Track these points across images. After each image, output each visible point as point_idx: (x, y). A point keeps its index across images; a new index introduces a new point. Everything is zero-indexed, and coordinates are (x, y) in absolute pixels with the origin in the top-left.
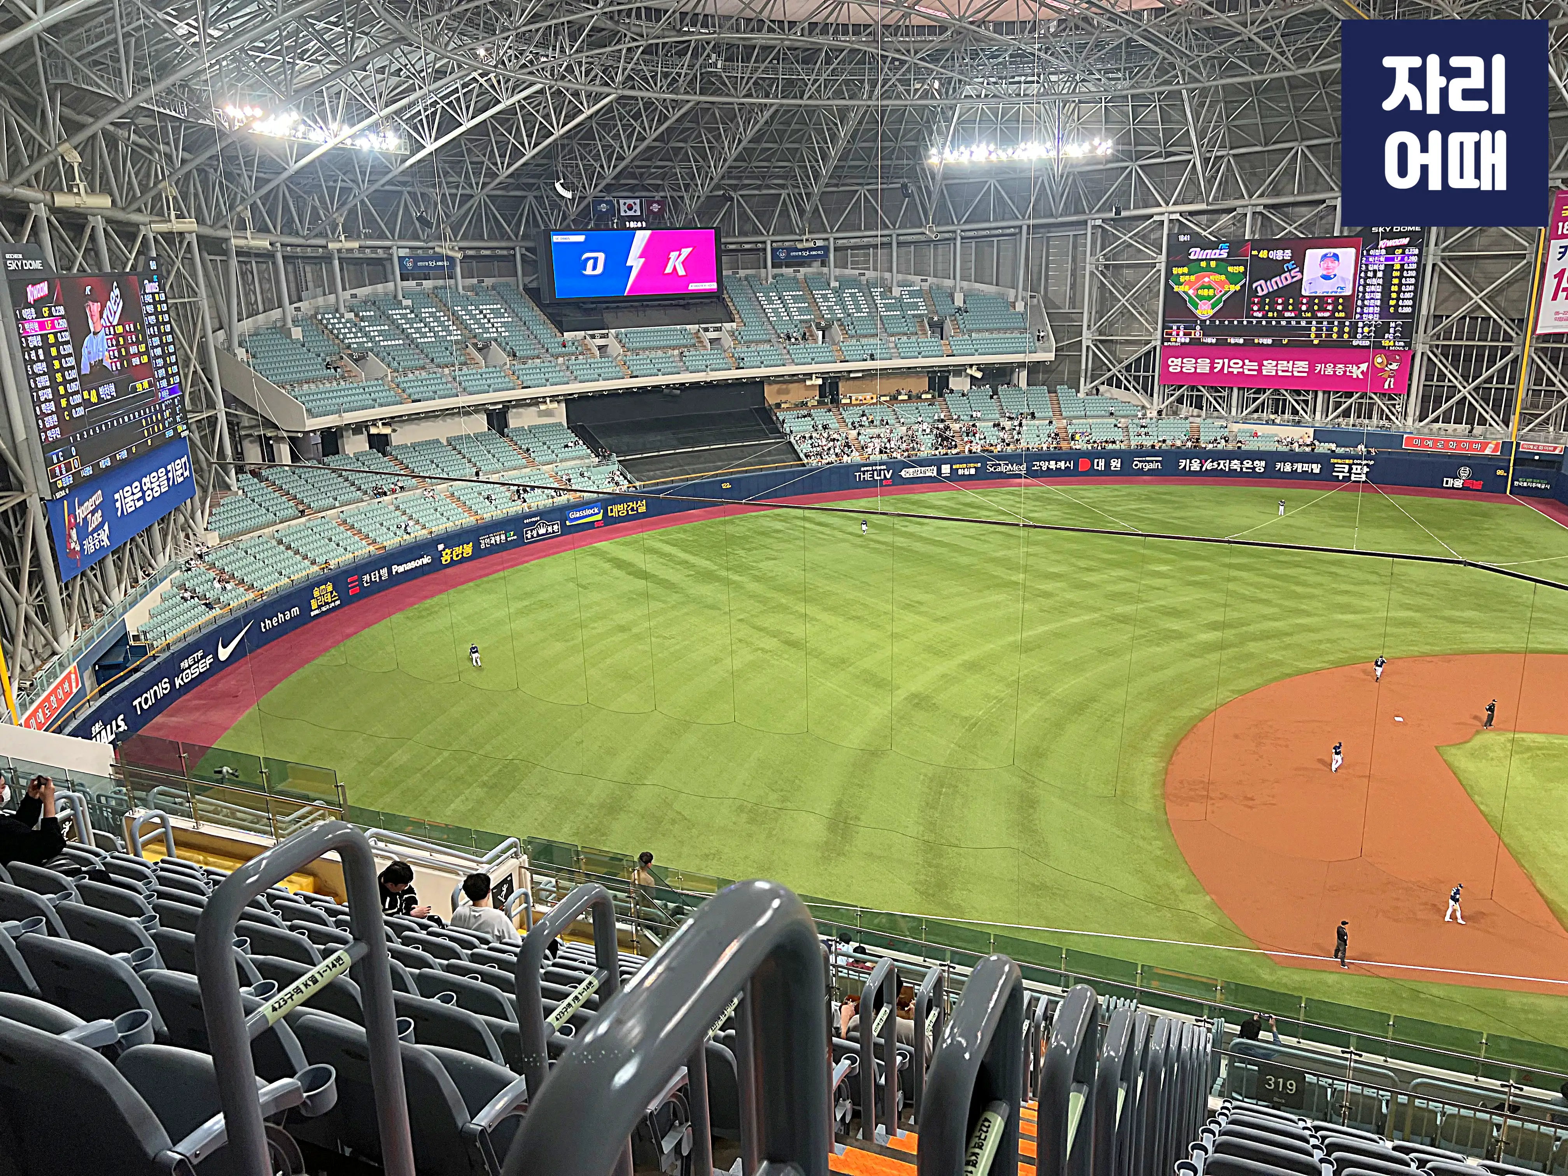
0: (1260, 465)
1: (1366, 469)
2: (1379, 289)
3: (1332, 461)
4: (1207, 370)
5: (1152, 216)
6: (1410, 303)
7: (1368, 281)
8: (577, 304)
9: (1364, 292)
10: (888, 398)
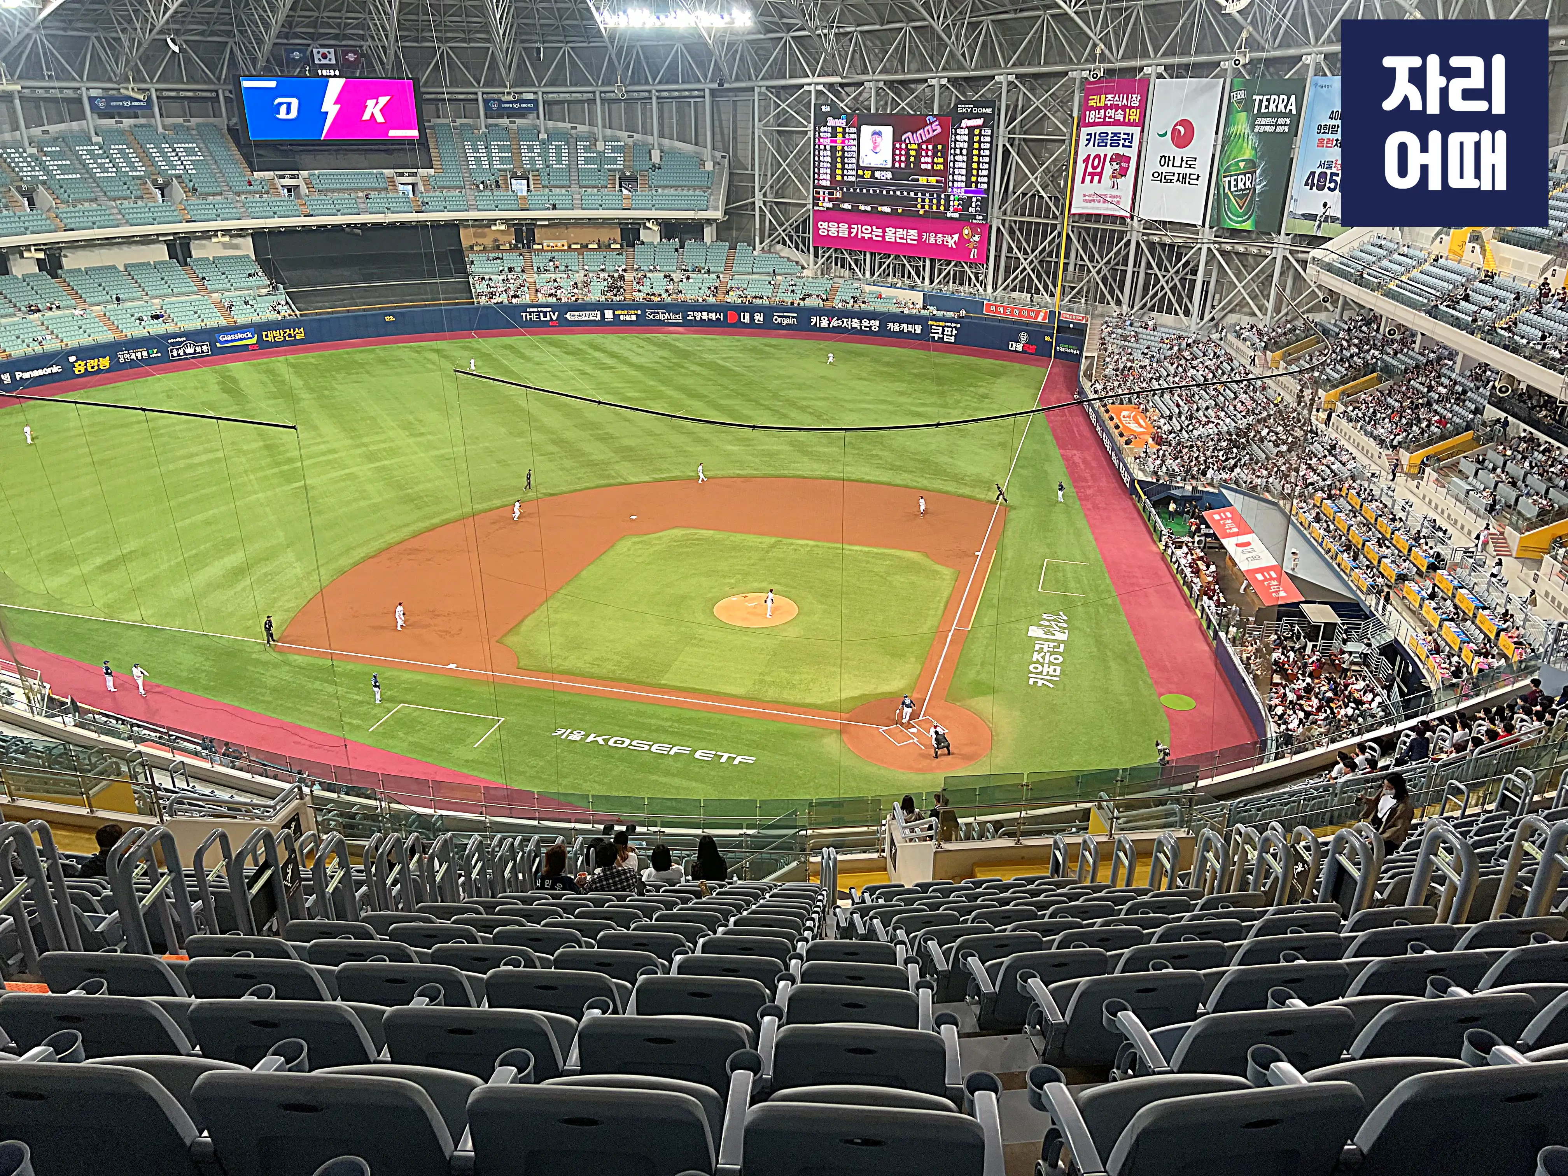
0: (875, 324)
1: (955, 332)
2: (964, 165)
3: (930, 323)
4: (846, 235)
5: (802, 86)
6: (985, 180)
7: (957, 158)
8: (274, 146)
9: (954, 168)
10: (578, 246)
